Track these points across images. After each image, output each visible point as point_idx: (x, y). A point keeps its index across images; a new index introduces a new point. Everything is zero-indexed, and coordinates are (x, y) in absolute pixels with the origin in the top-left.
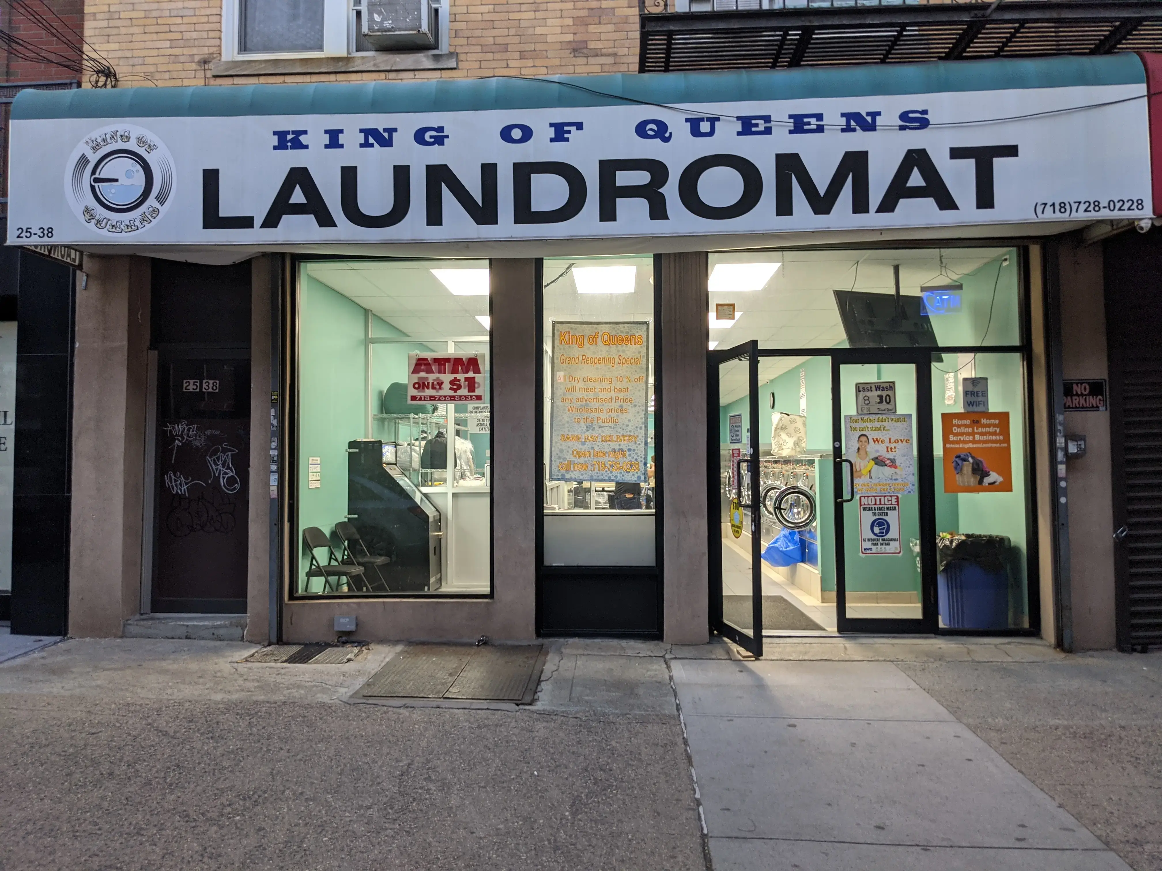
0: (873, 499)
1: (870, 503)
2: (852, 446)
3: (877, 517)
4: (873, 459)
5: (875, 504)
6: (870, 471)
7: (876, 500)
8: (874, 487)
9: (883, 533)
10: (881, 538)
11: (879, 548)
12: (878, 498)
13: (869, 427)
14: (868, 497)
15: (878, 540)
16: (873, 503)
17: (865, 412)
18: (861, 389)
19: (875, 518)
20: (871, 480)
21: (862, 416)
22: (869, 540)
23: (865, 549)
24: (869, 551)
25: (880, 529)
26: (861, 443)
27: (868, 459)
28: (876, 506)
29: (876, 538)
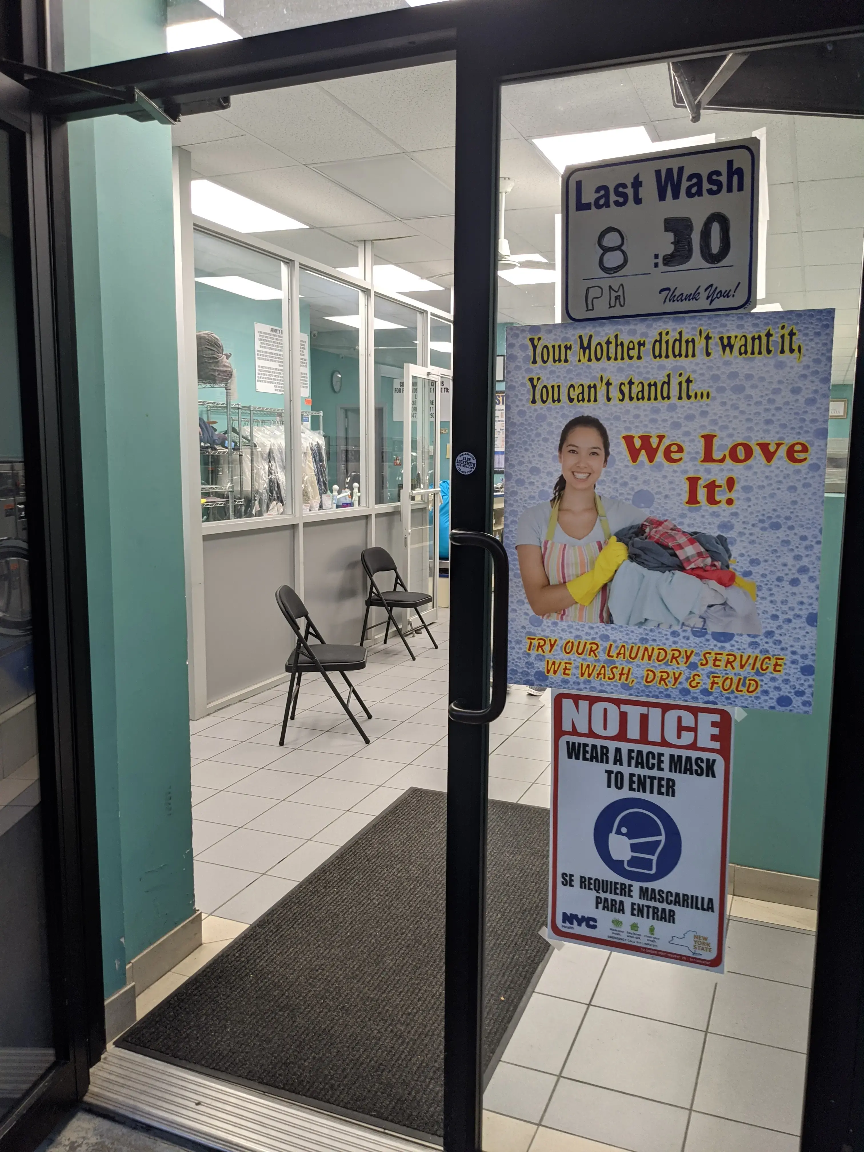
0: (613, 711)
1: (598, 729)
2: (535, 471)
3: (625, 793)
4: (622, 536)
5: (622, 736)
6: (605, 588)
7: (623, 717)
8: (620, 663)
9: (648, 864)
10: (636, 886)
11: (626, 928)
12: (634, 713)
13: (615, 382)
14: (593, 701)
15: (626, 891)
16: (613, 729)
17: (601, 308)
18: (589, 196)
19: (616, 795)
20: (603, 628)
21: (585, 331)
22: (585, 883)
23: (568, 918)
24: (583, 930)
25: (634, 848)
26: (572, 460)
27: (597, 533)
28: (625, 747)
29: (613, 877)
